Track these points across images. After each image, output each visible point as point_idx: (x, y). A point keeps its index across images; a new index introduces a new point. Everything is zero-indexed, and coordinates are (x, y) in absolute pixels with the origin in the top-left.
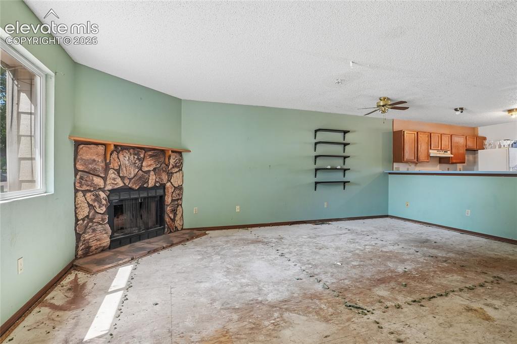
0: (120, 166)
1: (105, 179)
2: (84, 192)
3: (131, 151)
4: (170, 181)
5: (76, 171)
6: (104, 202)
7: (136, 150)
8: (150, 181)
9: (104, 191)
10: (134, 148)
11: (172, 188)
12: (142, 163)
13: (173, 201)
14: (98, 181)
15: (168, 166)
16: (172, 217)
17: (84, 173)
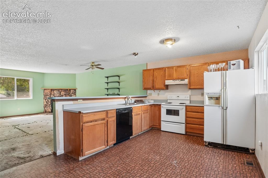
0: (54, 94)
1: (50, 97)
2: (45, 99)
3: (57, 90)
6: (49, 102)
7: (58, 90)
10: (58, 89)
12: (61, 93)
15: (70, 93)
17: (45, 96)
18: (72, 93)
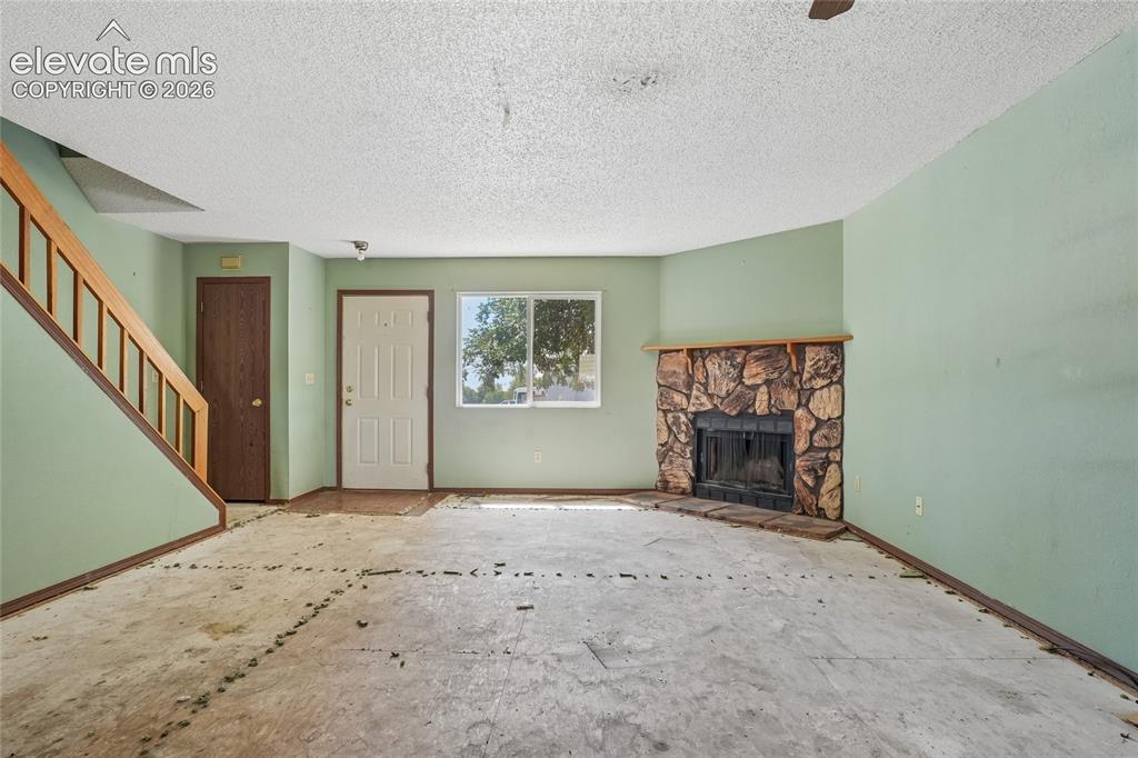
0: (707, 377)
1: (688, 397)
2: (665, 412)
3: (723, 354)
4: (807, 406)
5: (660, 386)
6: (684, 428)
7: (727, 351)
8: (757, 404)
9: (686, 415)
10: (727, 349)
11: (808, 422)
12: (741, 372)
13: (811, 448)
14: (678, 398)
15: (800, 373)
16: (810, 482)
17: (666, 388)
18: (817, 375)
